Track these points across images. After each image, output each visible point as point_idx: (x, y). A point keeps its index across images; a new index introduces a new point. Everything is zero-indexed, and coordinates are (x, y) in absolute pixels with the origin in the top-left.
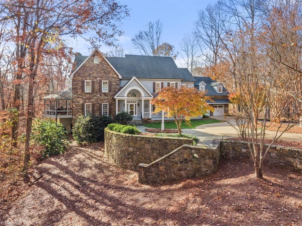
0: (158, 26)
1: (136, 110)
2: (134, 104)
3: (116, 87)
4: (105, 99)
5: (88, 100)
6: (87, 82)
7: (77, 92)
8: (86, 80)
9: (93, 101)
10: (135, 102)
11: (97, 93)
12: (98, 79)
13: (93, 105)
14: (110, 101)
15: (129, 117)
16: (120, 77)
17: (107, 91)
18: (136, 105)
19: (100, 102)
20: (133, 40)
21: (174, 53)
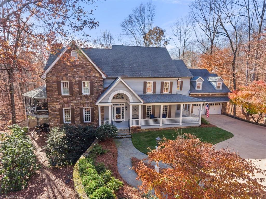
0: (150, 9)
1: (123, 114)
2: (121, 107)
3: (99, 88)
4: (87, 103)
5: (66, 104)
6: (63, 83)
7: (53, 95)
8: (63, 80)
9: (72, 105)
10: (123, 105)
11: (76, 95)
12: (77, 79)
13: (73, 110)
14: (93, 105)
15: (112, 134)
16: (104, 77)
17: (88, 94)
18: (123, 107)
19: (80, 106)
20: (123, 26)
21: (165, 38)
